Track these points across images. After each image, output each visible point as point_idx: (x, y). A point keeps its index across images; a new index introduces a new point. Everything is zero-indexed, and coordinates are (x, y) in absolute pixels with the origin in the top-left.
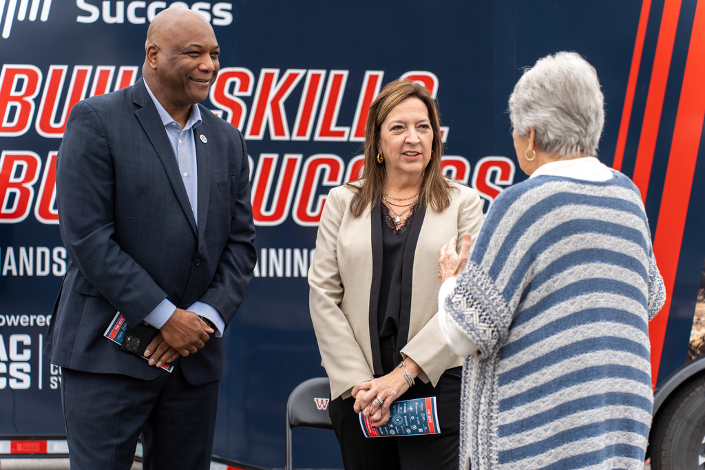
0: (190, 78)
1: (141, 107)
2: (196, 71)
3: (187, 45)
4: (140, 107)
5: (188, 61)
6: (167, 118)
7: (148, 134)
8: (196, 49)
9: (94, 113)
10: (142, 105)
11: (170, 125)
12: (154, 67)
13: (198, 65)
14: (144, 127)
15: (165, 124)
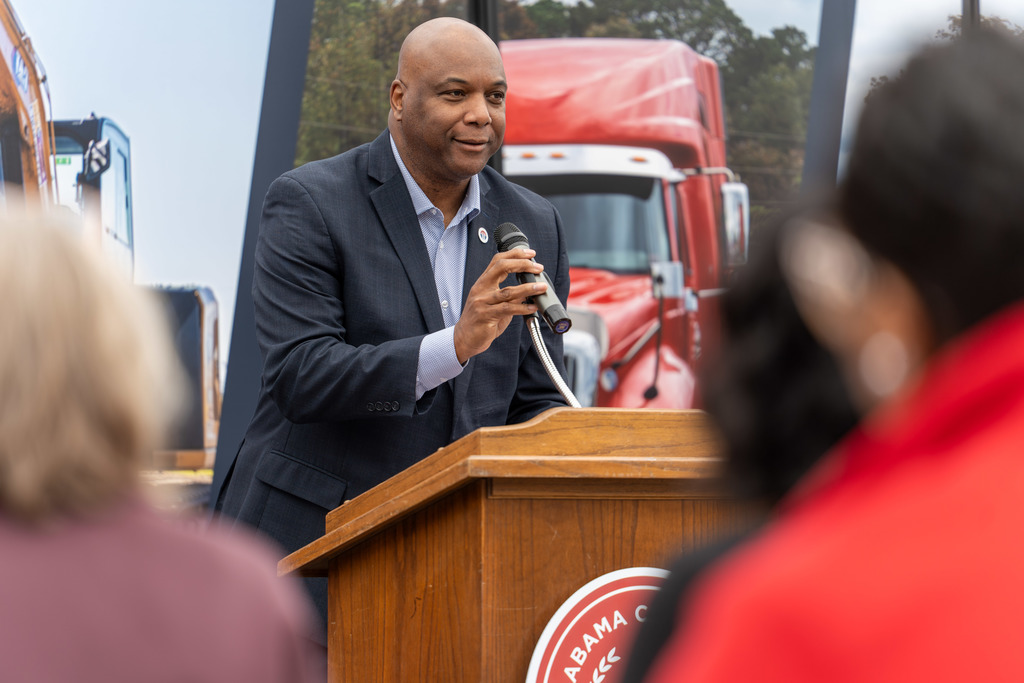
0: (453, 139)
1: (382, 184)
2: (461, 126)
3: (443, 79)
4: (378, 184)
5: (445, 110)
6: (422, 202)
7: (390, 232)
8: (456, 87)
9: (308, 195)
10: (383, 180)
11: (427, 213)
12: (399, 117)
13: (462, 117)
14: (383, 220)
15: (419, 211)
